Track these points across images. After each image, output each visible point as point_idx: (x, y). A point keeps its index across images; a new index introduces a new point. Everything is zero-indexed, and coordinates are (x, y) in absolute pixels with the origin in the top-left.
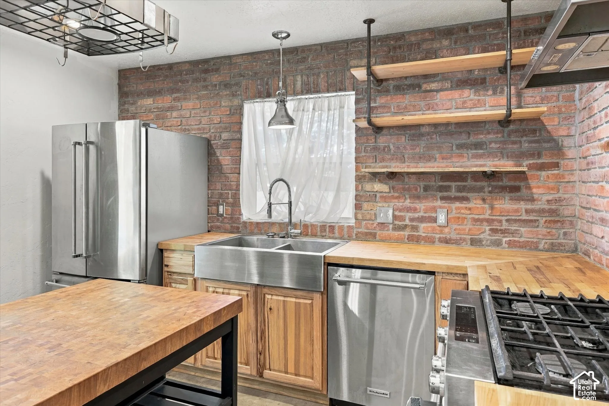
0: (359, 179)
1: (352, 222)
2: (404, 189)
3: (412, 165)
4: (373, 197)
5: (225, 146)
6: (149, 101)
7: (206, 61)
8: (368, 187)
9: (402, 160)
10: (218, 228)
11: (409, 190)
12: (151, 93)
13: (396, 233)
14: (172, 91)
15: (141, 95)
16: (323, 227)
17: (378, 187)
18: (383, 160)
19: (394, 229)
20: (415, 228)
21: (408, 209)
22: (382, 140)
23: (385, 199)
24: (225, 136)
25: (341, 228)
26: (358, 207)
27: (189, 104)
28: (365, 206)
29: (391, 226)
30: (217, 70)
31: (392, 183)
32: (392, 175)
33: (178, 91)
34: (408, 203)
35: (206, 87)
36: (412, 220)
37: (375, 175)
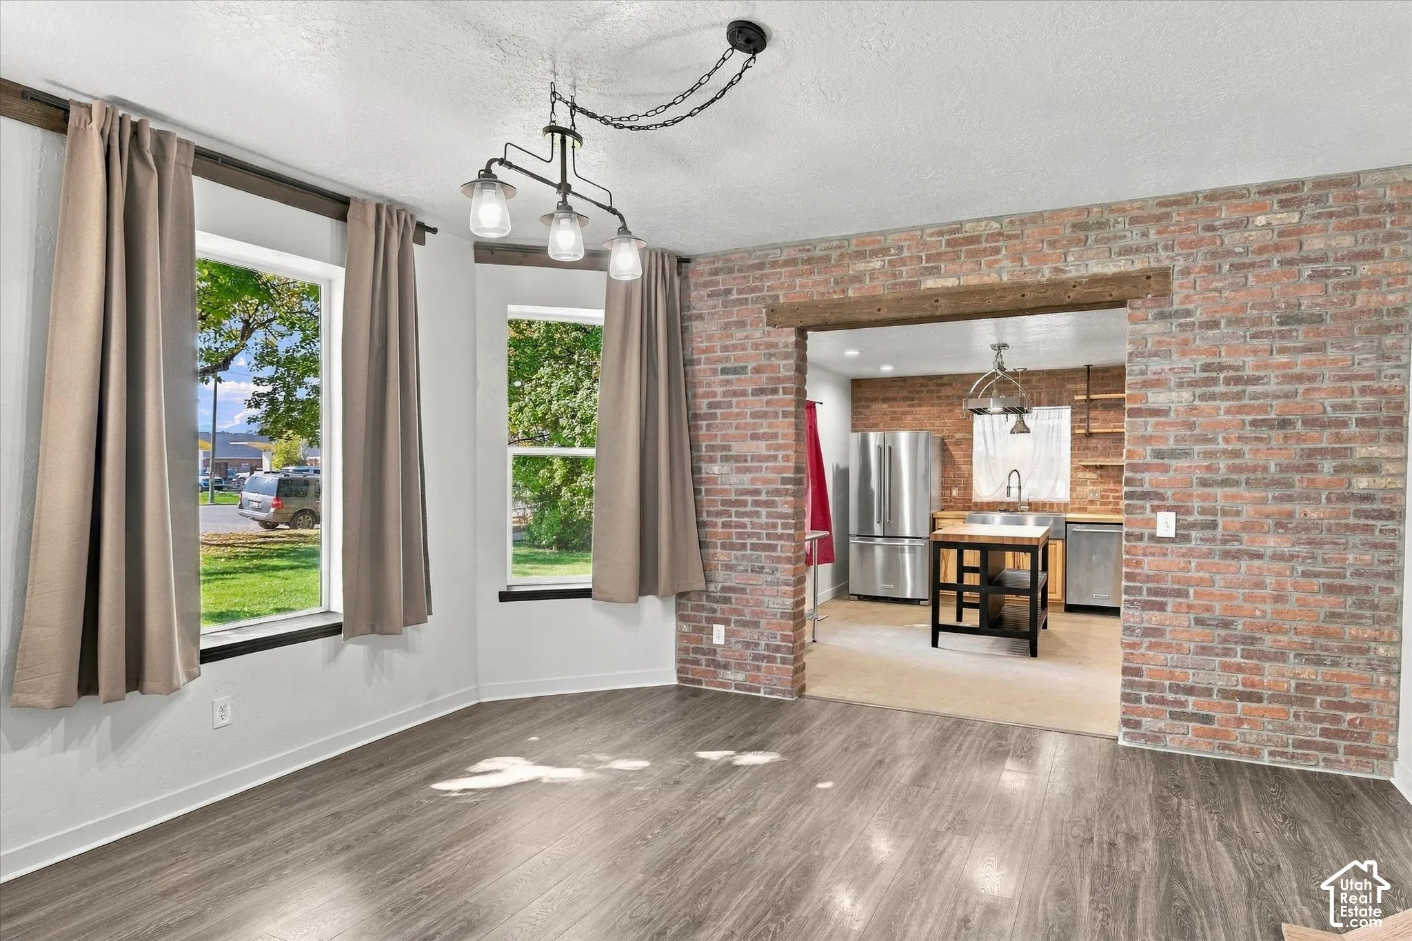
0: (1075, 469)
1: (1068, 500)
2: (1108, 477)
3: (1116, 460)
4: (1084, 482)
5: (957, 443)
6: (885, 406)
7: (940, 377)
8: (1081, 475)
9: (1107, 456)
10: (952, 506)
11: (1113, 477)
12: (885, 400)
13: (1103, 507)
14: (906, 399)
15: (874, 400)
16: (1044, 504)
17: (1088, 475)
18: (1093, 456)
19: (1101, 504)
20: (1117, 504)
21: (1112, 490)
22: (1093, 442)
23: (1094, 483)
24: (958, 436)
25: (1059, 505)
26: (1072, 490)
27: (925, 409)
28: (1078, 488)
29: (1099, 503)
30: (951, 384)
31: (1099, 472)
32: (1102, 467)
33: (913, 399)
34: (1111, 486)
35: (939, 398)
36: (1114, 498)
37: (1086, 467)
